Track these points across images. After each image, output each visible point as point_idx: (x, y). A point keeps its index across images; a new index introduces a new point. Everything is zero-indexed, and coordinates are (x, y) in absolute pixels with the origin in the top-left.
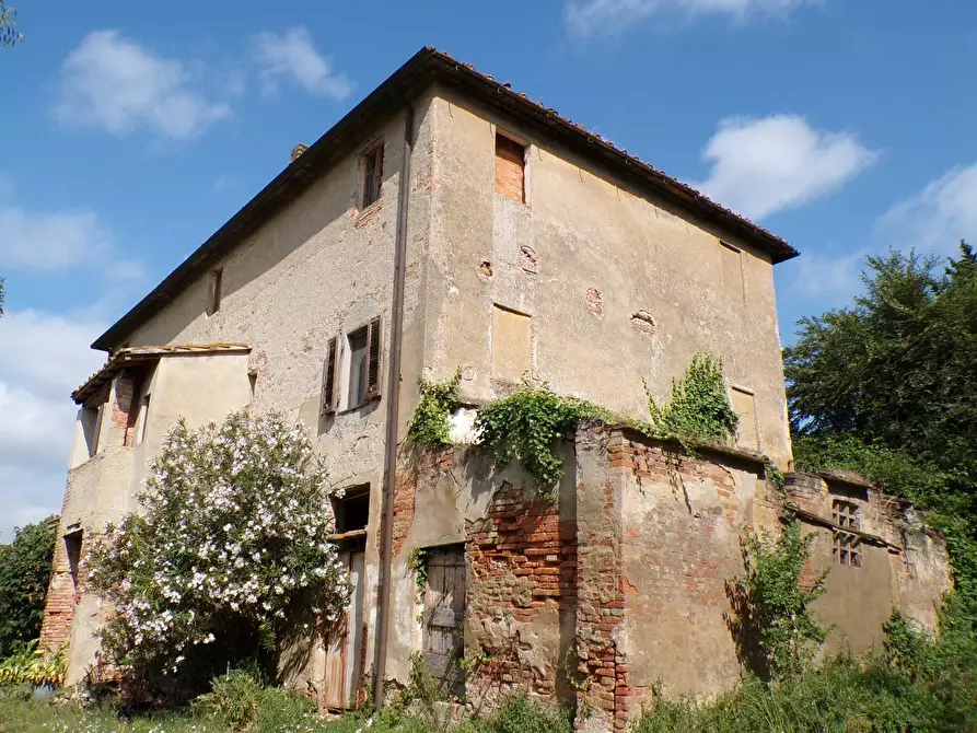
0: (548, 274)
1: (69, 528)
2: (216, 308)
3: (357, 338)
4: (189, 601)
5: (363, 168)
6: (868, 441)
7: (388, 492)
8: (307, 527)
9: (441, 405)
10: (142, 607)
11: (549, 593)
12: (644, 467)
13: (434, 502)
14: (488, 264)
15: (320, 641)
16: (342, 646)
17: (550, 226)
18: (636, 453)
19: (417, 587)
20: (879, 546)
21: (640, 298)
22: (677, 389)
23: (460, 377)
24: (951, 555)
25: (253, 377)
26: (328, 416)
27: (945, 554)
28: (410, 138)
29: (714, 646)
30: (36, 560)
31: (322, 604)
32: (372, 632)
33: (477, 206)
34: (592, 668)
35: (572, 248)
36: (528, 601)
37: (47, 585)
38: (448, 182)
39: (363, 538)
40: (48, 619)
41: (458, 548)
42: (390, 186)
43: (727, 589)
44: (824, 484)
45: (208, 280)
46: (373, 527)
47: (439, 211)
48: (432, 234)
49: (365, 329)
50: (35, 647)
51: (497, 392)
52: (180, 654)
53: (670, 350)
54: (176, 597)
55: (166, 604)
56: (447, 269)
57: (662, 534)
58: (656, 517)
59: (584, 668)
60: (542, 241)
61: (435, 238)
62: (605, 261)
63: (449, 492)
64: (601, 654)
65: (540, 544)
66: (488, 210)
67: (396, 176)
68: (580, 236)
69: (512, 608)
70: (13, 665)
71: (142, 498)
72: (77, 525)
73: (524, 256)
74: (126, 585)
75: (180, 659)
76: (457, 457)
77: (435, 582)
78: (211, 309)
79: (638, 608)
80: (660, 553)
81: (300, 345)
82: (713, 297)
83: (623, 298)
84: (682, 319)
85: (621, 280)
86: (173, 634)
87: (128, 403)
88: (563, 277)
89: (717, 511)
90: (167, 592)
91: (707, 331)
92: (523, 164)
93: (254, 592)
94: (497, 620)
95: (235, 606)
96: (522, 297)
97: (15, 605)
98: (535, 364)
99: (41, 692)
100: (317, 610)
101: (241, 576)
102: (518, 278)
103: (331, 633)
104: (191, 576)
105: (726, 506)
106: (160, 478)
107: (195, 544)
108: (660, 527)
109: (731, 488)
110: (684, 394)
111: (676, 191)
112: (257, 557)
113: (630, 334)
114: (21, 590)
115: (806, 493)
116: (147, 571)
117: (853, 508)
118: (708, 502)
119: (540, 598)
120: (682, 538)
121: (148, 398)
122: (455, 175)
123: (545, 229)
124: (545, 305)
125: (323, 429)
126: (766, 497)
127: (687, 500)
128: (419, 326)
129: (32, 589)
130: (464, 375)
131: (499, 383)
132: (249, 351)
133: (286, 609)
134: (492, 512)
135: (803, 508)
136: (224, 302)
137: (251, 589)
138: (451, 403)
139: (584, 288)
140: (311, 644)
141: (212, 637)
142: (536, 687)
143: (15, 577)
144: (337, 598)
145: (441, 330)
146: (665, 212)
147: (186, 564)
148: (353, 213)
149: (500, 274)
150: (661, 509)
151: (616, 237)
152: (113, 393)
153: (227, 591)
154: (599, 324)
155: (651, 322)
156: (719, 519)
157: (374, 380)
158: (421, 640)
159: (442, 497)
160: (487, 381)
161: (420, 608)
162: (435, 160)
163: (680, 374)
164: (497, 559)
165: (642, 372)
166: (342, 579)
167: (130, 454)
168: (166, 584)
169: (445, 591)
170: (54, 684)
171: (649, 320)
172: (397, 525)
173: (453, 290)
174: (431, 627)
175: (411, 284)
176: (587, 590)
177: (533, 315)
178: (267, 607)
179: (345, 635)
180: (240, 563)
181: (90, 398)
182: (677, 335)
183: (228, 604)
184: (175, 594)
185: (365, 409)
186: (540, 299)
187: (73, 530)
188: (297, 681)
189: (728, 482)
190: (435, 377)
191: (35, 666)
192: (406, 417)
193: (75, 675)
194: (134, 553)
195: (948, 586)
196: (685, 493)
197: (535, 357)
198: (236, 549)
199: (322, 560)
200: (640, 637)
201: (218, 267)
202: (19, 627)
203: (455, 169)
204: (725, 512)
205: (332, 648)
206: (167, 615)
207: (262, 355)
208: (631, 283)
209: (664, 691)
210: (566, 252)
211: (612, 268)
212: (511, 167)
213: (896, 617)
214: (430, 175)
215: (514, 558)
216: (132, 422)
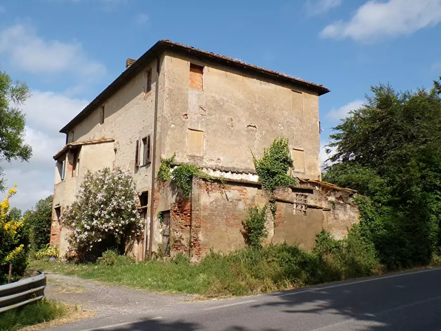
0: (211, 115)
1: (56, 205)
2: (103, 122)
3: (144, 140)
4: (93, 228)
5: (146, 76)
6: (363, 165)
7: (153, 194)
8: (128, 205)
9: (167, 166)
10: (79, 230)
11: (188, 224)
12: (210, 189)
13: (163, 197)
14: (186, 115)
15: (136, 241)
16: (142, 243)
17: (212, 97)
18: (207, 185)
19: (160, 224)
20: (317, 208)
21: (251, 119)
22: (266, 152)
23: (175, 156)
24: (360, 211)
25: (115, 150)
26: (137, 167)
27: (357, 210)
28: (158, 71)
29: (235, 239)
30: (46, 217)
31: (135, 230)
32: (149, 238)
33: (182, 94)
34: (194, 244)
35: (221, 104)
36: (183, 227)
37: (50, 225)
38: (171, 87)
39: (146, 208)
40: (52, 237)
41: (168, 212)
42: (153, 86)
43: (243, 223)
44: (290, 189)
45: (100, 110)
46: (149, 205)
47: (167, 98)
48: (165, 107)
49: (146, 138)
50: (48, 246)
51: (189, 160)
52: (91, 245)
53: (264, 137)
54: (88, 228)
55: (86, 230)
56: (170, 119)
57: (216, 207)
58: (214, 203)
59: (192, 244)
60: (208, 103)
61: (166, 109)
62: (235, 106)
63: (166, 195)
64: (196, 240)
65: (186, 210)
66: (187, 95)
67: (155, 83)
68: (225, 99)
69: (180, 229)
70: (42, 252)
71: (77, 197)
72: (59, 205)
73: (201, 109)
74: (73, 224)
75: (91, 246)
76: (168, 184)
77: (165, 222)
78: (101, 122)
79: (206, 228)
80: (216, 213)
81: (129, 141)
82: (286, 113)
83: (243, 120)
84: (270, 125)
85: (242, 113)
86: (89, 238)
87: (72, 162)
88: (217, 115)
89: (240, 200)
90: (86, 226)
91: (282, 128)
92: (202, 73)
93: (112, 226)
94: (177, 232)
95: (106, 230)
96: (200, 125)
97: (41, 232)
98: (205, 149)
99: (52, 259)
100: (133, 231)
101: (108, 221)
102: (198, 118)
103: (139, 238)
104: (93, 221)
105: (244, 198)
106: (83, 190)
107: (94, 211)
108: (216, 206)
109: (246, 193)
110: (269, 154)
111: (269, 74)
112: (113, 215)
113: (245, 133)
114: (42, 227)
115: (281, 192)
116: (80, 220)
117: (306, 197)
118: (236, 197)
119: (186, 226)
120: (224, 208)
121: (79, 160)
122: (173, 84)
123: (210, 98)
124: (209, 127)
125: (136, 172)
126: (262, 195)
127: (227, 197)
128: (160, 139)
129: (46, 227)
130: (176, 155)
131: (190, 156)
132: (114, 141)
133: (123, 231)
134: (176, 201)
135: (279, 198)
136: (105, 120)
137: (111, 225)
138: (171, 165)
139: (226, 118)
140: (133, 243)
141: (100, 240)
142: (185, 250)
143: (40, 222)
144: (140, 228)
145: (168, 140)
146: (265, 82)
147: (91, 217)
148: (143, 94)
149: (191, 118)
150: (216, 201)
151: (241, 96)
152: (67, 158)
153: (104, 226)
154: (232, 132)
155: (256, 127)
156: (240, 202)
157: (148, 157)
158: (161, 239)
159: (165, 196)
160: (185, 156)
161: (161, 230)
162: (166, 80)
163: (268, 146)
164: (178, 215)
165: (250, 147)
166: (141, 222)
167: (74, 180)
168: (85, 224)
169: (167, 225)
170: (55, 257)
171: (255, 127)
172: (155, 204)
173: (173, 126)
174: (164, 235)
175: (159, 124)
176: (194, 223)
177: (204, 131)
178: (117, 230)
179: (143, 239)
180: (107, 217)
181: (60, 158)
182: (268, 131)
183: (104, 230)
184: (88, 227)
185: (147, 166)
186: (207, 125)
187: (58, 206)
188: (130, 254)
189: (245, 191)
190: (165, 157)
191: (49, 251)
192: (157, 170)
193: (62, 254)
194: (76, 215)
195: (357, 221)
196: (226, 195)
197: (204, 146)
198: (106, 212)
199: (134, 216)
200: (206, 236)
201: (103, 105)
202: (42, 240)
203: (174, 82)
204: (243, 200)
205: (140, 243)
206: (86, 233)
207: (118, 143)
208: (247, 114)
209: (214, 250)
210: (218, 106)
211: (239, 109)
212: (197, 75)
213: (323, 232)
214: (164, 85)
215: (181, 214)
216: (74, 168)
